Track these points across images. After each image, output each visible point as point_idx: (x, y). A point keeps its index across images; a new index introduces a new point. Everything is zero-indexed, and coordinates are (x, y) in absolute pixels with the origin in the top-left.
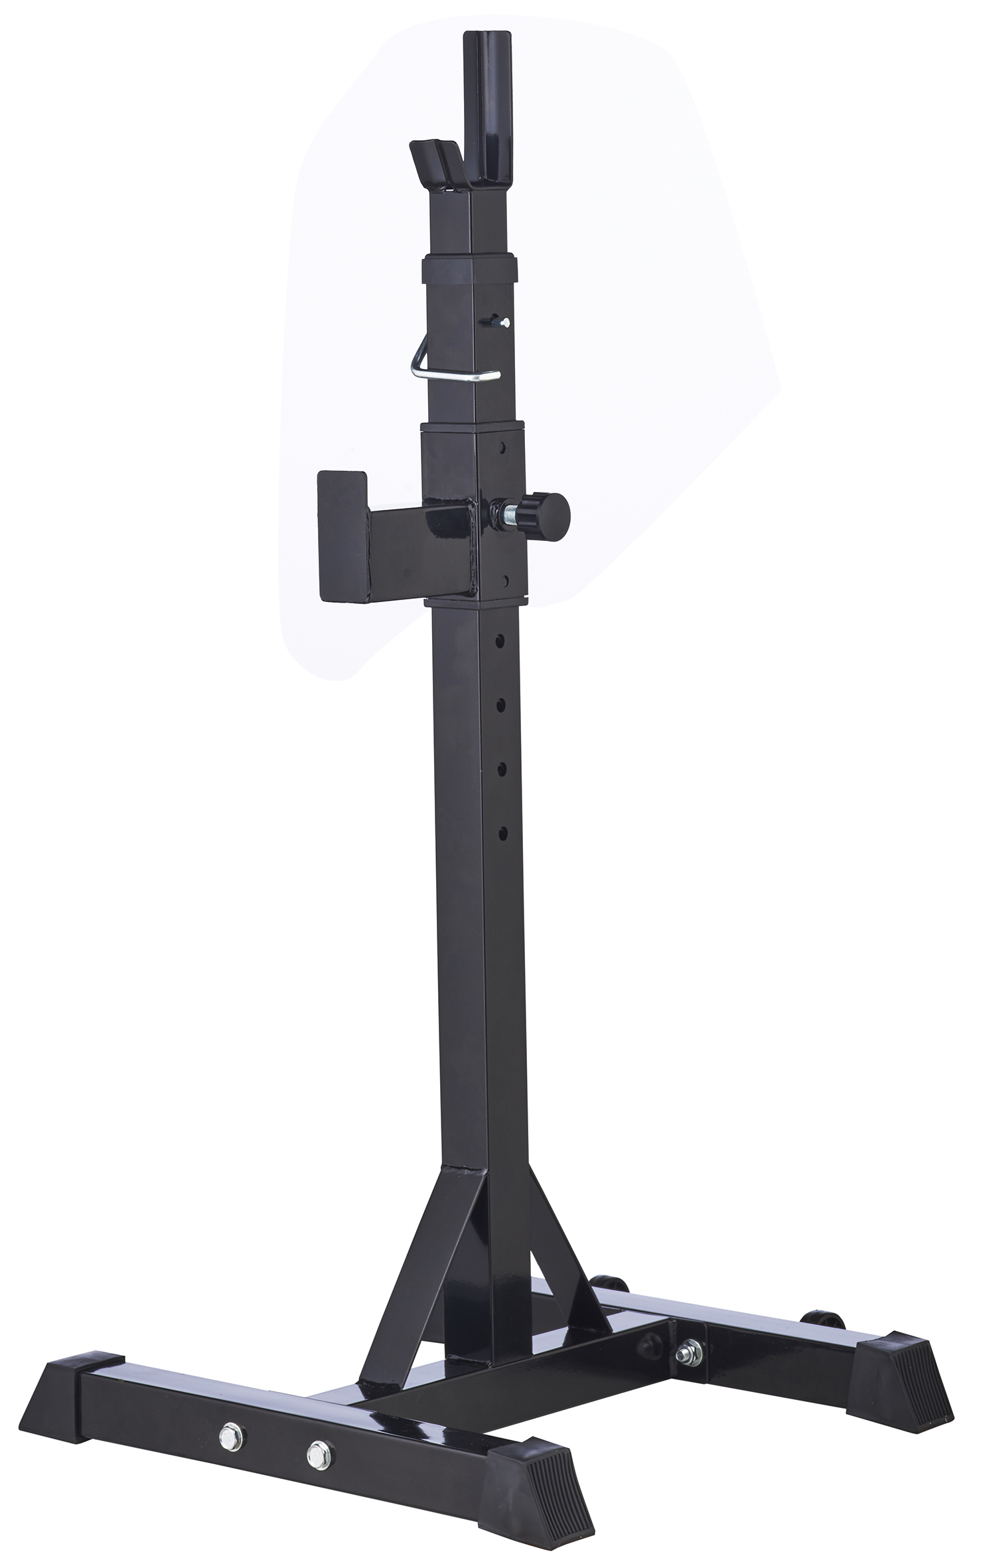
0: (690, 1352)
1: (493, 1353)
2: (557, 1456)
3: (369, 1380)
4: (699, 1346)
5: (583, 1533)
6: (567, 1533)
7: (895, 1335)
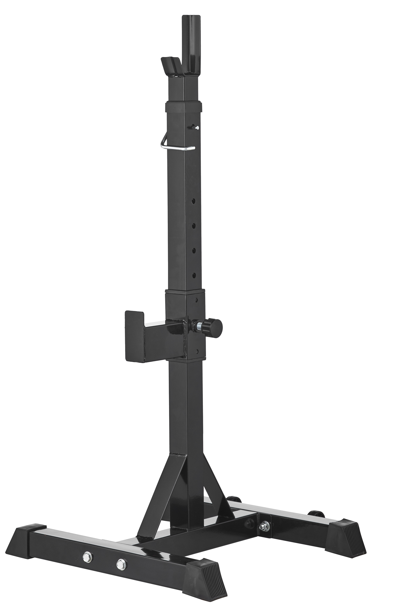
0: (265, 526)
1: (189, 526)
2: (213, 566)
3: (141, 536)
4: (268, 524)
5: (223, 595)
6: (217, 595)
7: (344, 520)
